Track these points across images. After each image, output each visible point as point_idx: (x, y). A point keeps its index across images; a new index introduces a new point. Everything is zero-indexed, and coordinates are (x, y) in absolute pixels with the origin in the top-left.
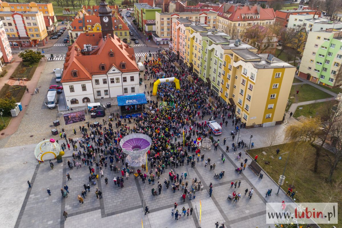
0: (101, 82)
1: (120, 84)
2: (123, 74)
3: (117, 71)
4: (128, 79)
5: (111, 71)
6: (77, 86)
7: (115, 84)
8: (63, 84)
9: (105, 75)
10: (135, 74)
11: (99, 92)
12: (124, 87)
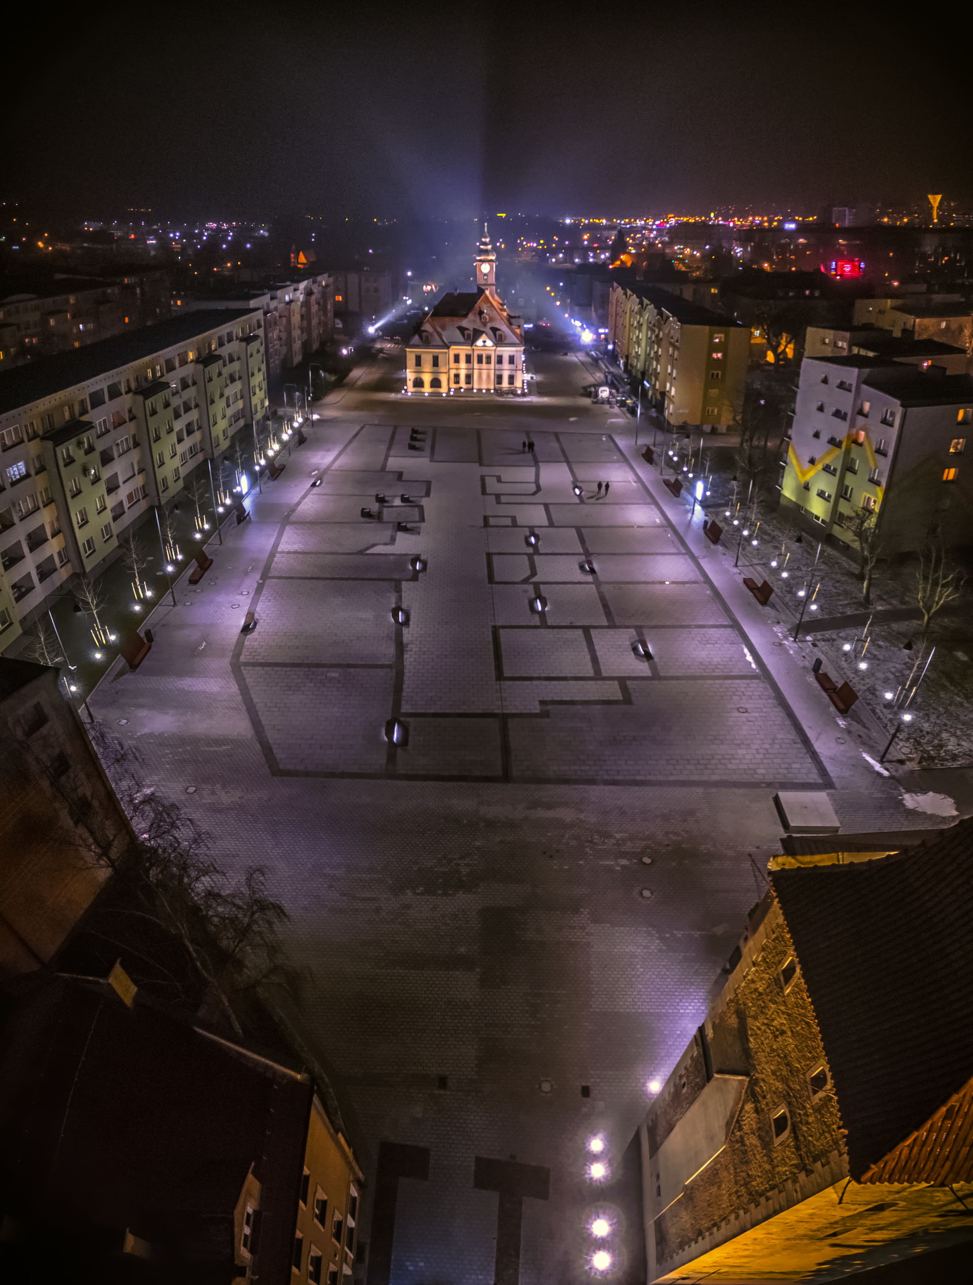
0: (463, 358)
1: (492, 367)
2: (499, 349)
3: (489, 343)
4: (506, 359)
5: (479, 342)
6: (427, 356)
7: (484, 366)
8: (406, 349)
10: (517, 352)
11: (457, 376)
12: (498, 373)
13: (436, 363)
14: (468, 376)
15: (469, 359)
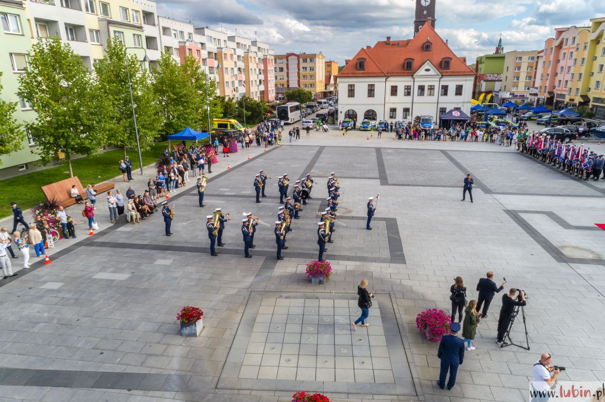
0: (401, 91)
1: (434, 99)
2: (444, 79)
3: (432, 72)
4: (452, 90)
5: (422, 72)
6: (361, 86)
7: (426, 98)
8: (338, 80)
9: (409, 79)
10: (466, 80)
11: (393, 111)
12: (441, 106)
13: (371, 92)
14: (406, 110)
15: (408, 92)
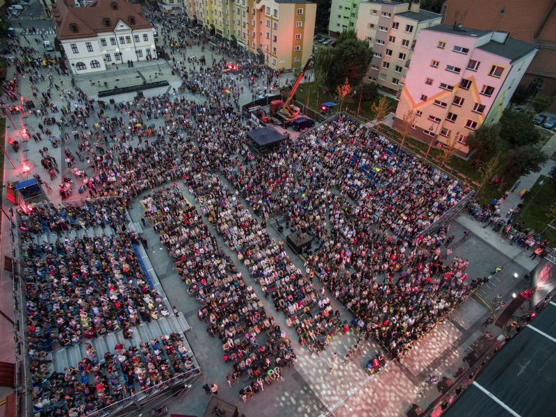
0: (108, 42)
1: (132, 45)
3: (126, 27)
4: (141, 38)
5: (118, 27)
6: (81, 44)
7: (126, 45)
8: (62, 41)
10: (148, 31)
11: (108, 56)
12: (138, 49)
14: (116, 55)
15: (113, 42)
